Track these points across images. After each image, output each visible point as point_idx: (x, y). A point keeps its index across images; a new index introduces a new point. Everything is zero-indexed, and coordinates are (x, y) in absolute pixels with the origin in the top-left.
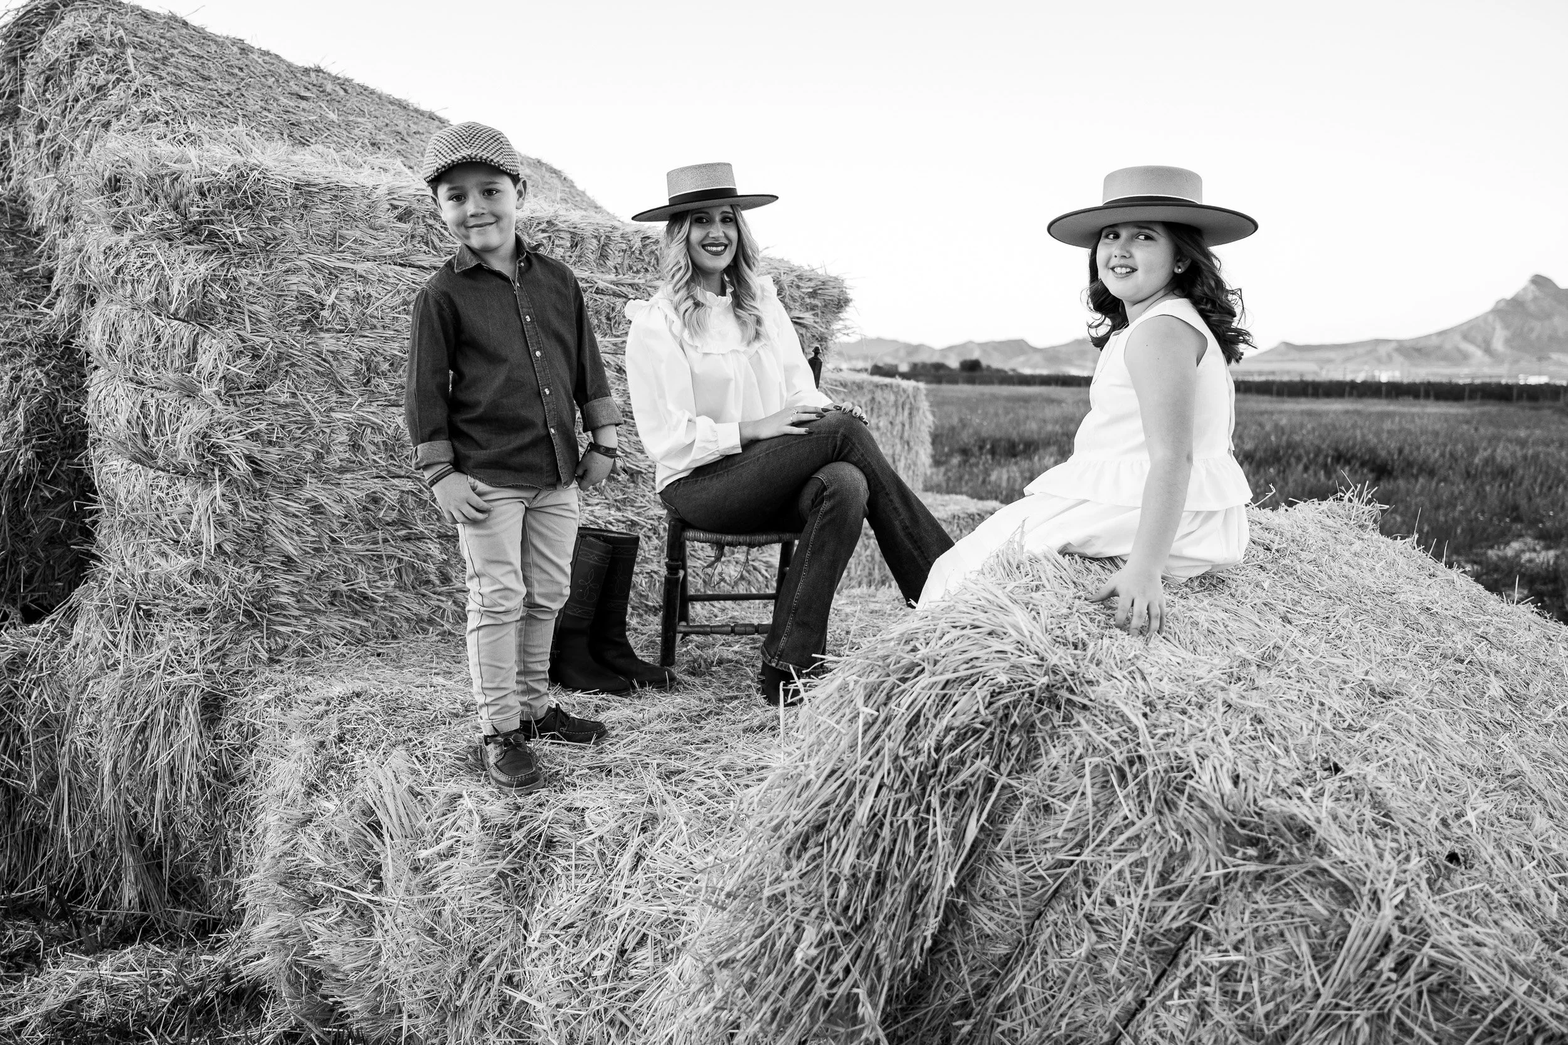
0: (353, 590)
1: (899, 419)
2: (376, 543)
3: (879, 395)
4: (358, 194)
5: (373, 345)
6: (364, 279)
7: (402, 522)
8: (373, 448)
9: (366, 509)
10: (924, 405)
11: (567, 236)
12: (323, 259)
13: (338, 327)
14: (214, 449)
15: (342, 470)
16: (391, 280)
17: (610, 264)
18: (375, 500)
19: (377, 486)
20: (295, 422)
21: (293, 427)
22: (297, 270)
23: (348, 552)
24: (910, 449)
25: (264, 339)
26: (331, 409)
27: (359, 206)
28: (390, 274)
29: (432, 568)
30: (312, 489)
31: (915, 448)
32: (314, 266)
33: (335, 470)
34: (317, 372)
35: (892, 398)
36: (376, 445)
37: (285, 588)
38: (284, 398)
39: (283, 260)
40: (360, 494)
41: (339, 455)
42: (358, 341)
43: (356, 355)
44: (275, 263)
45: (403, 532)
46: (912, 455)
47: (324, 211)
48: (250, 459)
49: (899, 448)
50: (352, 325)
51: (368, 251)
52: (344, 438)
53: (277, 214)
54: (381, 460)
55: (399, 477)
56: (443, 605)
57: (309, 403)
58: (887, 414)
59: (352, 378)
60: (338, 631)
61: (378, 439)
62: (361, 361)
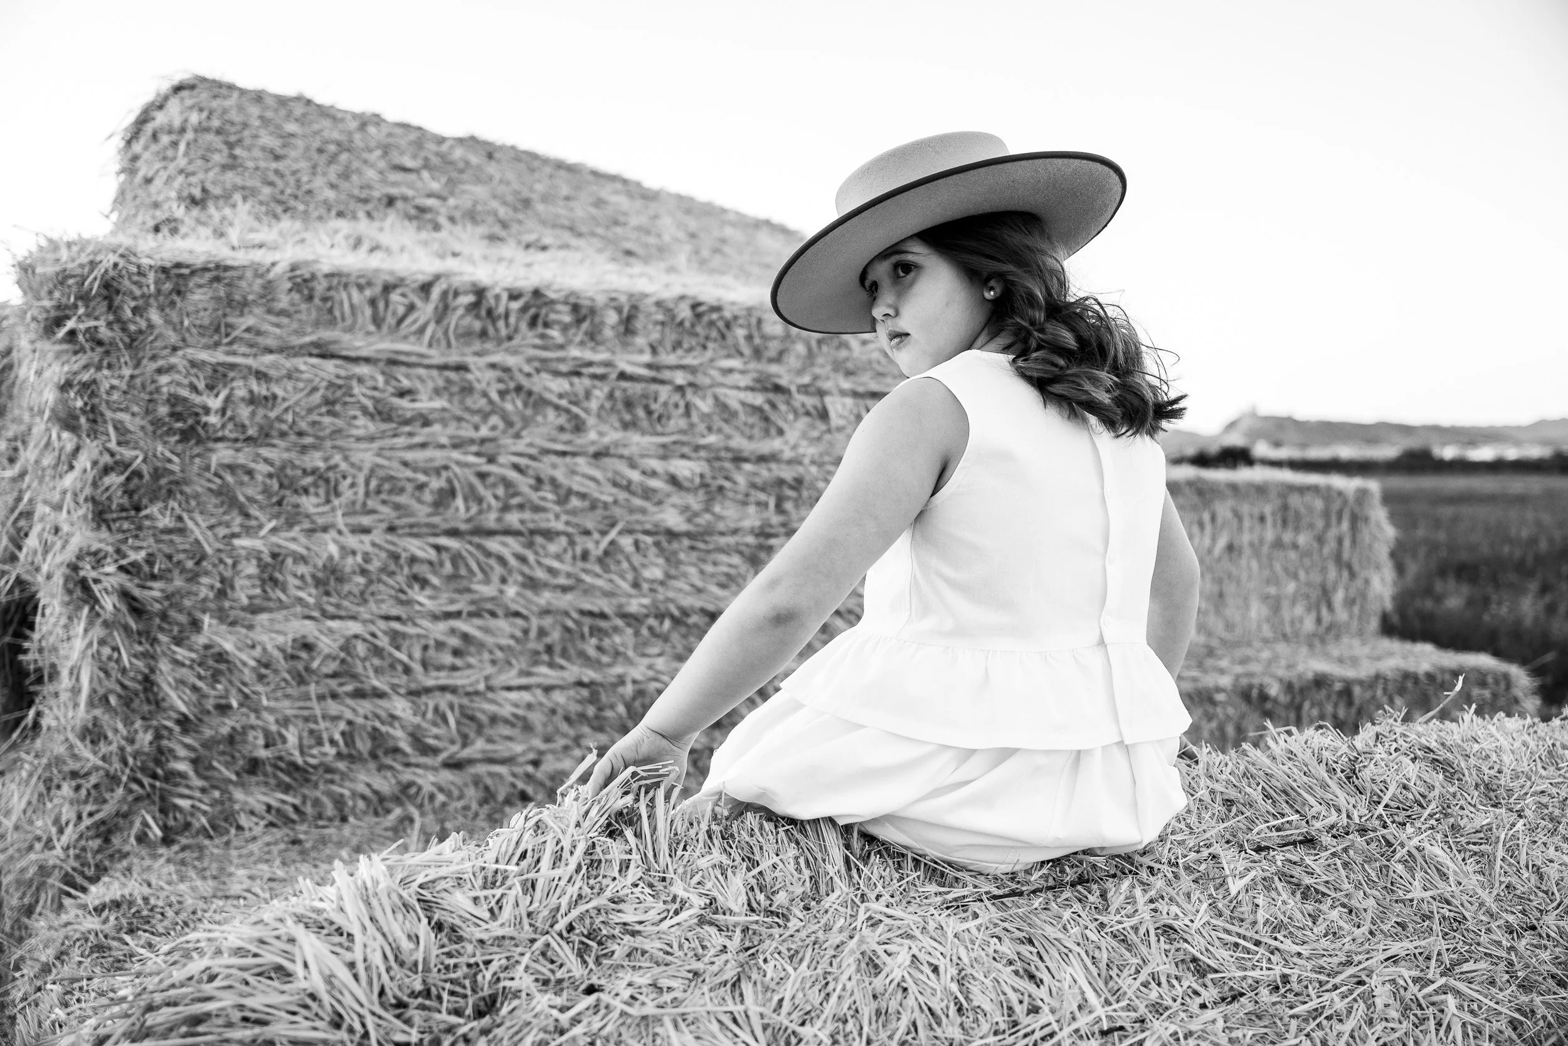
0: (280, 758)
1: (1332, 534)
2: (307, 698)
3: (1295, 500)
4: (249, 274)
5: (286, 456)
6: (261, 376)
7: (344, 673)
8: (297, 582)
9: (293, 657)
10: (1379, 514)
11: (566, 309)
12: (204, 356)
13: (233, 436)
14: (84, 584)
15: (254, 610)
16: (305, 376)
17: (640, 341)
18: (308, 647)
19: (308, 629)
20: (185, 551)
21: (182, 556)
22: (169, 369)
23: (271, 710)
24: (1353, 575)
25: (137, 452)
26: (234, 535)
27: (251, 287)
28: (303, 367)
29: (399, 733)
30: (212, 631)
31: (1363, 574)
32: (193, 364)
33: (243, 609)
34: (210, 490)
35: (1319, 504)
36: (302, 578)
37: (182, 752)
38: (165, 521)
39: (154, 358)
40: (280, 640)
41: (244, 591)
42: (265, 452)
43: (262, 468)
44: (145, 361)
45: (349, 688)
46: (1359, 583)
47: (199, 297)
48: (125, 595)
49: (1332, 573)
50: (251, 432)
51: (270, 342)
52: (251, 569)
53: (141, 302)
54: (309, 596)
55: (340, 618)
56: (420, 781)
57: (198, 528)
58: (1311, 526)
59: (259, 497)
60: (260, 808)
61: (302, 569)
62: (270, 476)
